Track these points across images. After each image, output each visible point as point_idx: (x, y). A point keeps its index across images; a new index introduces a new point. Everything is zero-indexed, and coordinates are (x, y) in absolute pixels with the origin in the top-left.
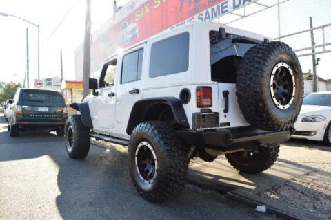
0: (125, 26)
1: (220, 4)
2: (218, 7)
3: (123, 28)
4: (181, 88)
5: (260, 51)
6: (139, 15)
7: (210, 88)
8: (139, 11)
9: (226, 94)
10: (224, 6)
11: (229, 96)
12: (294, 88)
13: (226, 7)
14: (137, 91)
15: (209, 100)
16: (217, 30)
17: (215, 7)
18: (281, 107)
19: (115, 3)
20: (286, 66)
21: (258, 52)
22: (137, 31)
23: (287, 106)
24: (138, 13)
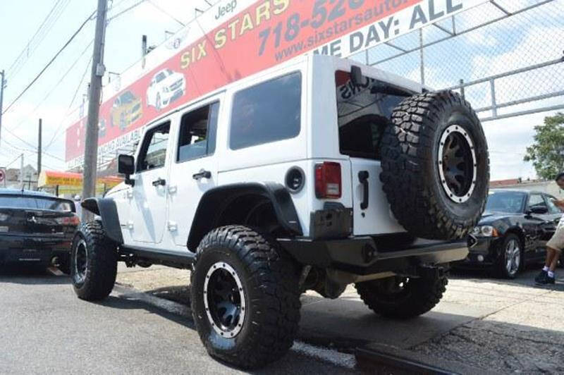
0: (162, 77)
1: (328, 44)
2: (325, 49)
3: (158, 81)
4: (288, 166)
5: (420, 104)
6: (188, 60)
7: (338, 165)
8: (187, 53)
9: (363, 176)
10: (335, 47)
11: (368, 180)
12: (475, 169)
13: (339, 48)
14: (208, 175)
15: (336, 186)
16: (349, 69)
17: (320, 49)
18: (456, 199)
19: (145, 39)
20: (462, 131)
21: (417, 106)
22: (183, 87)
23: (465, 198)
24: (185, 57)
